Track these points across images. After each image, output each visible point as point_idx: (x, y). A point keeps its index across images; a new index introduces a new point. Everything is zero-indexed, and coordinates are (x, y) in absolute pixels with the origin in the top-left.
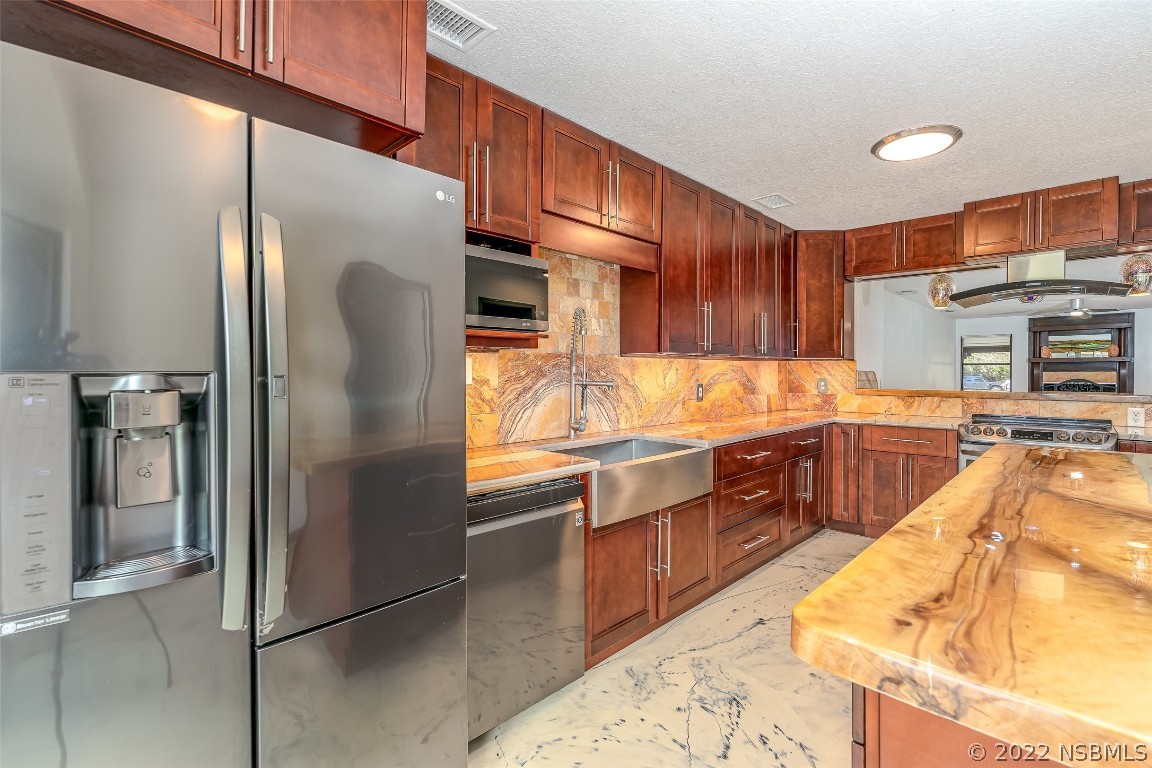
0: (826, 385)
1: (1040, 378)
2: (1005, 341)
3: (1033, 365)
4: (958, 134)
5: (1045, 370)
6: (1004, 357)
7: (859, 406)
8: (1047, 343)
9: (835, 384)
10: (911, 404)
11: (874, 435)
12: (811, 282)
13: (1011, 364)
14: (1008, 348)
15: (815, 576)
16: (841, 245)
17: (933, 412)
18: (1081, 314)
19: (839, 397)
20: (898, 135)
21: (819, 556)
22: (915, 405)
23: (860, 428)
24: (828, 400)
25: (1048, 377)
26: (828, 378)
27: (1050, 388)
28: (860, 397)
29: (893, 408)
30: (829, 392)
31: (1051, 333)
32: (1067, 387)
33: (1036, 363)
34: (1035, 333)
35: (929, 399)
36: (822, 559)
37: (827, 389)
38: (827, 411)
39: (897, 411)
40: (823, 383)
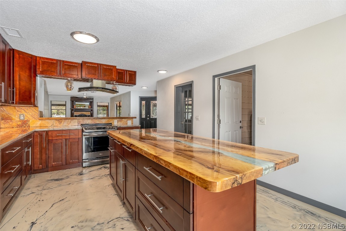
0: (24, 117)
1: (73, 114)
2: (64, 103)
3: (72, 110)
4: (98, 40)
5: (75, 111)
6: (64, 108)
7: (40, 124)
8: (75, 104)
9: (29, 116)
10: (61, 122)
11: (53, 134)
12: (21, 73)
13: (66, 110)
14: (65, 105)
15: (41, 194)
16: (35, 61)
17: (69, 124)
18: (86, 97)
19: (31, 121)
20: (81, 33)
21: (36, 186)
22: (63, 123)
23: (47, 132)
24: (25, 123)
25: (76, 114)
26: (25, 114)
27: (76, 116)
28: (40, 121)
29: (54, 124)
30: (26, 119)
31: (76, 101)
32: (80, 116)
33: (73, 110)
34: (72, 101)
35: (67, 120)
36: (39, 186)
37: (24, 118)
38: (25, 127)
39: (56, 125)
40: (22, 116)
